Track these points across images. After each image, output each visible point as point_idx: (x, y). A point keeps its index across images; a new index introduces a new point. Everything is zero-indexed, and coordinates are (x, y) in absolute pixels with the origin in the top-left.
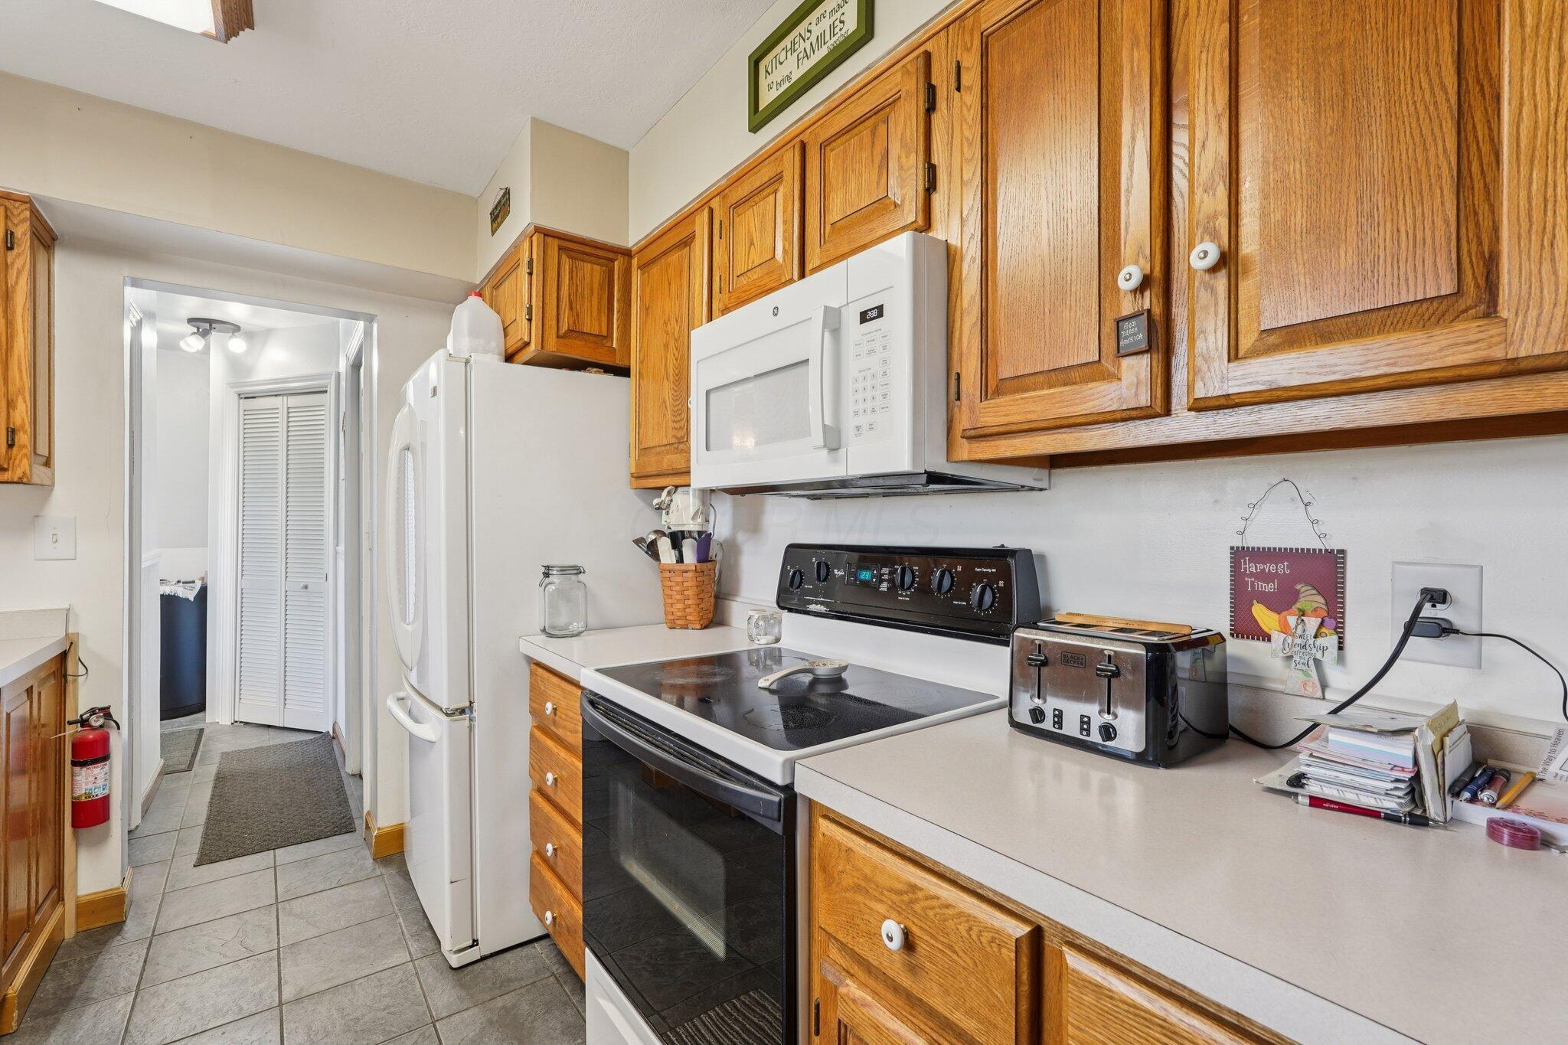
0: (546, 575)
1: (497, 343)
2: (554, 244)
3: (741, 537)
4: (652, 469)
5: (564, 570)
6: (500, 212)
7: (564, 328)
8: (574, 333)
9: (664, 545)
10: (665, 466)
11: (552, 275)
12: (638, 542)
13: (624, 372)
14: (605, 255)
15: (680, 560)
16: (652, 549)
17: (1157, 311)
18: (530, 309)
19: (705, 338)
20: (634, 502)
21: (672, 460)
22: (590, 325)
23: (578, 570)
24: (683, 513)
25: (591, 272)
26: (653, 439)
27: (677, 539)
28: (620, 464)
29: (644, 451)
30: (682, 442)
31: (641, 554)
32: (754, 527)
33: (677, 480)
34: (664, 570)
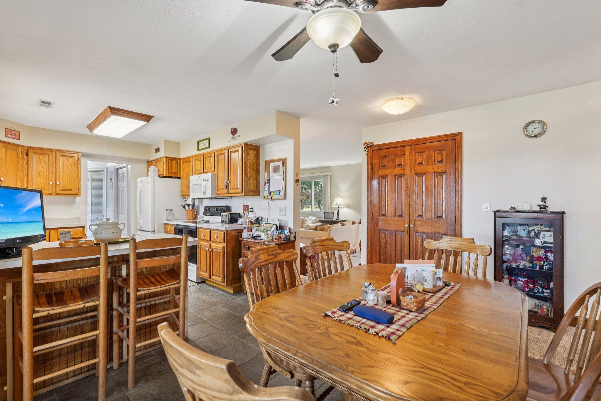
0: (167, 211)
1: (157, 174)
2: (168, 159)
3: (200, 205)
4: (184, 194)
5: (170, 210)
6: (157, 150)
7: (169, 172)
8: (171, 172)
9: (186, 206)
10: (186, 194)
11: (168, 163)
12: (182, 206)
13: (180, 178)
14: (176, 159)
15: (189, 209)
16: (184, 207)
17: (227, 185)
18: (164, 169)
19: (192, 178)
20: (182, 199)
21: (187, 193)
22: (174, 171)
23: (172, 210)
24: (189, 201)
25: (174, 163)
26: (185, 190)
27: (188, 205)
28: (178, 193)
29: (183, 191)
30: (188, 191)
31: (182, 208)
32: (202, 203)
33: (188, 196)
34: (186, 210)
